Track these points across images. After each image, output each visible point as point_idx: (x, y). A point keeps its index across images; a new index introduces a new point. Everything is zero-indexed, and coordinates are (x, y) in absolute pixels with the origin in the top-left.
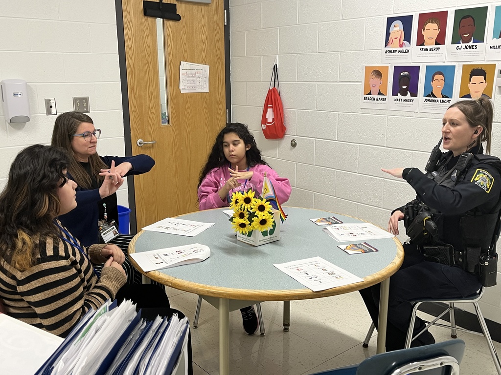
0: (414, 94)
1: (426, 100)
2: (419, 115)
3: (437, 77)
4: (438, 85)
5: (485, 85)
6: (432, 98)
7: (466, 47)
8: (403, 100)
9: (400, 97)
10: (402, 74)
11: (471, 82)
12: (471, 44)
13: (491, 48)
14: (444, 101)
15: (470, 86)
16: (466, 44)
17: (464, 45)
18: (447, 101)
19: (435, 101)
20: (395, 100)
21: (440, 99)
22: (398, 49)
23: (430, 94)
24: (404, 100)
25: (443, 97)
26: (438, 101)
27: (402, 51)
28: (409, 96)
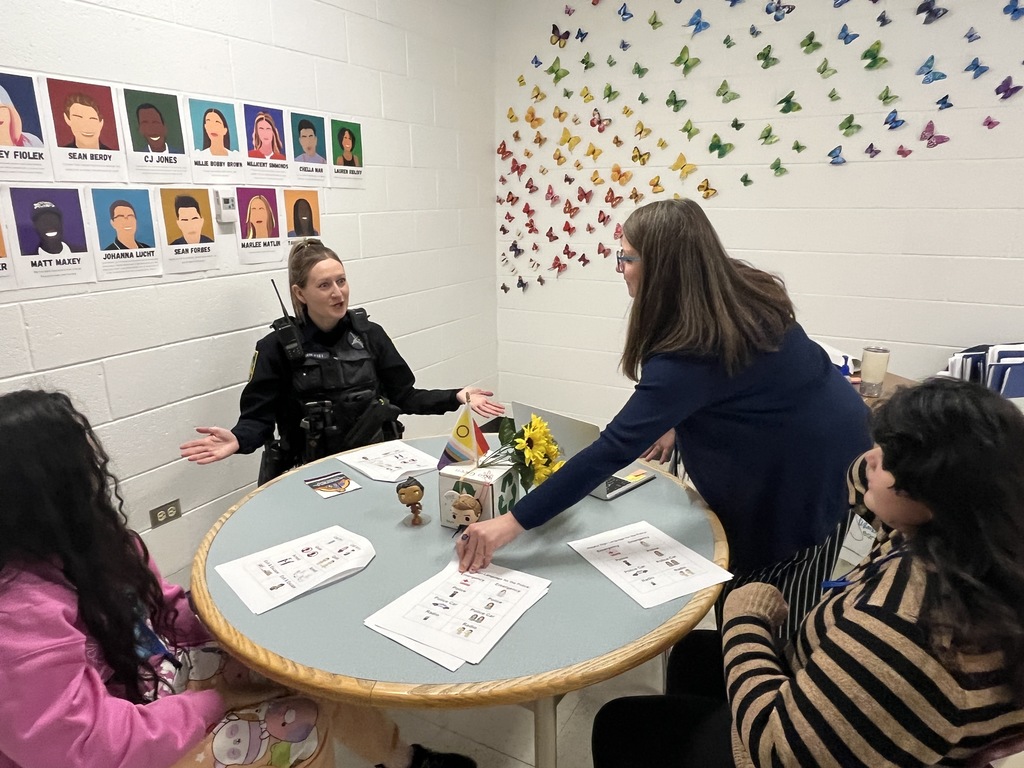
0: (79, 246)
1: (107, 257)
2: (100, 286)
3: (119, 210)
4: (125, 225)
5: (201, 222)
6: (120, 251)
7: (160, 160)
8: (54, 263)
9: (43, 255)
10: (37, 206)
11: (180, 218)
12: (166, 153)
13: (196, 163)
14: (143, 254)
15: (179, 223)
16: (160, 154)
17: (156, 155)
18: (149, 254)
19: (127, 254)
20: (34, 264)
21: (136, 250)
22: (12, 149)
23: (112, 244)
24: (58, 263)
25: (140, 247)
26: (132, 255)
27: (24, 155)
28: (66, 252)
